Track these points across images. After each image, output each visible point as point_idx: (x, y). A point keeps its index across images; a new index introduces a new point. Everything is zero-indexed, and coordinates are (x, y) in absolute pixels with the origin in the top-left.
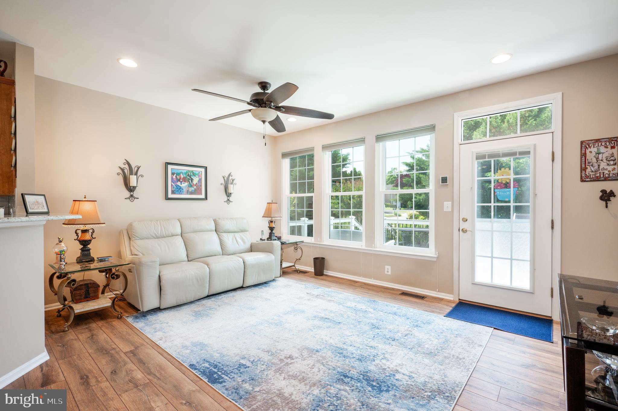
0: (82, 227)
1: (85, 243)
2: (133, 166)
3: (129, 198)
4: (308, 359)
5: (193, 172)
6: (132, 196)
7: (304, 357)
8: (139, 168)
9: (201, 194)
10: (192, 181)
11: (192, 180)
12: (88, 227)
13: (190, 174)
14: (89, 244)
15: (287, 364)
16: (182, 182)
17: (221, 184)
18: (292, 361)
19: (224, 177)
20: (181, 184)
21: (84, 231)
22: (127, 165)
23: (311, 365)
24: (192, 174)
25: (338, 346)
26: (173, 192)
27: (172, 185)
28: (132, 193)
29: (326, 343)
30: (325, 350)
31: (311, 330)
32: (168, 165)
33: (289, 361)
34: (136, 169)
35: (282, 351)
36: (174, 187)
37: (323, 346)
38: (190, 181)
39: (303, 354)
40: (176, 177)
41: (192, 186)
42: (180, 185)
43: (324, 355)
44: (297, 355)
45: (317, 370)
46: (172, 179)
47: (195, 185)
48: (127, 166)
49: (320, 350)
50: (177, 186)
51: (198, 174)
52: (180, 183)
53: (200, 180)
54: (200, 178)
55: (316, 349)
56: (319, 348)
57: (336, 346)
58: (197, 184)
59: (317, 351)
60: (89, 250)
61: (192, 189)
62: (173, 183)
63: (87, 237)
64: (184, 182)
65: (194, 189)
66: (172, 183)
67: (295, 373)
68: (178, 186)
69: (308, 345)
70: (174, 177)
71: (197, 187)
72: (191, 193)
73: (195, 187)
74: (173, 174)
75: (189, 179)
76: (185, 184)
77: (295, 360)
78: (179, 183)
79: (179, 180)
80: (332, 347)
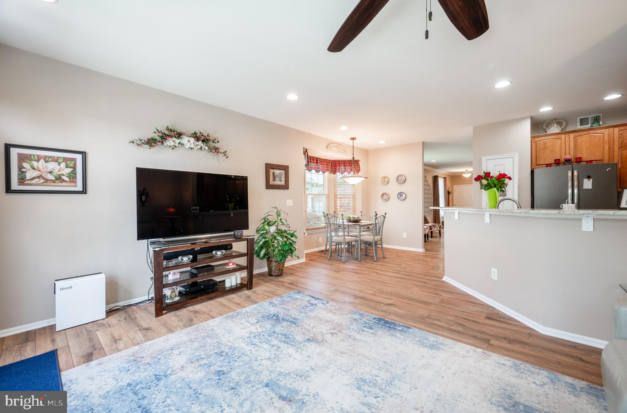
4: (318, 333)
7: (320, 334)
15: (334, 329)
18: (330, 331)
23: (315, 328)
25: (286, 345)
29: (298, 349)
30: (301, 340)
31: (312, 369)
33: (333, 331)
35: (342, 340)
37: (302, 345)
39: (322, 337)
43: (303, 336)
44: (327, 336)
45: (311, 325)
49: (305, 341)
55: (309, 342)
56: (307, 343)
57: (288, 345)
59: (308, 340)
67: (327, 323)
69: (317, 347)
77: (329, 332)
80: (293, 344)
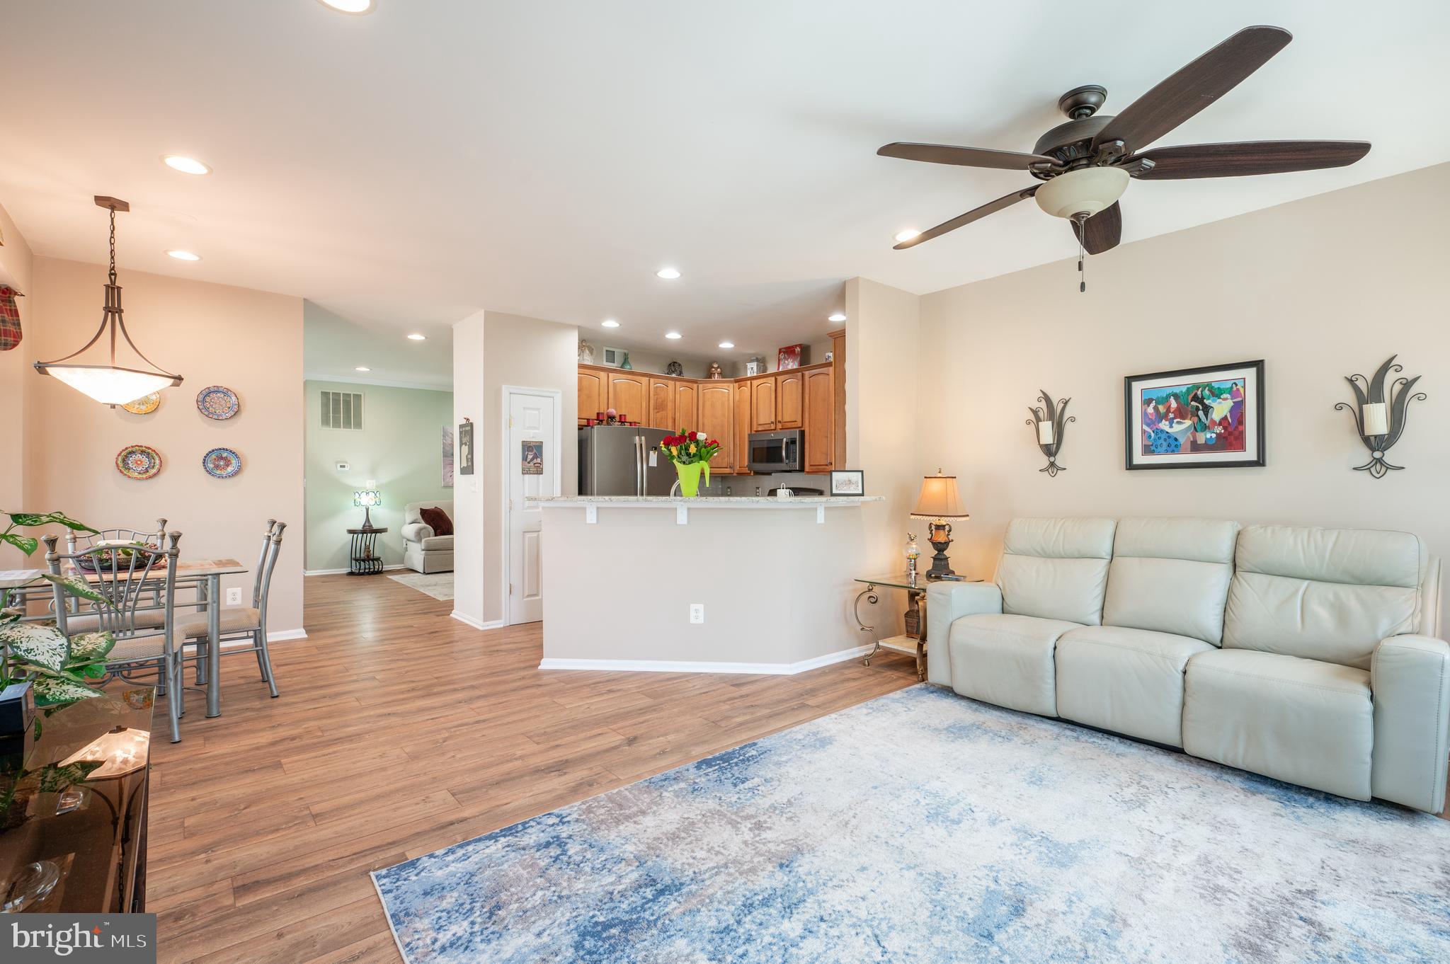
0: (935, 521)
1: (941, 547)
2: (1055, 401)
3: (1046, 470)
5: (1212, 387)
6: (1052, 464)
8: (1066, 403)
9: (1242, 447)
10: (1206, 415)
11: (1207, 409)
12: (943, 521)
13: (1199, 393)
14: (945, 549)
16: (1175, 421)
17: (1339, 407)
19: (1351, 381)
20: (1171, 427)
21: (939, 527)
22: (1043, 401)
24: (1207, 392)
26: (1147, 450)
27: (1144, 432)
28: (1052, 459)
32: (1133, 383)
34: (1061, 405)
36: (1150, 436)
38: (1201, 413)
40: (1156, 408)
41: (1205, 428)
42: (1167, 429)
46: (1145, 414)
47: (1220, 424)
48: (1043, 405)
50: (1159, 432)
51: (1232, 387)
52: (1167, 423)
53: (1238, 409)
54: (1239, 399)
58: (1225, 418)
60: (947, 559)
61: (1208, 436)
62: (1148, 425)
63: (941, 537)
64: (1179, 420)
65: (1214, 436)
66: (1145, 427)
68: (1162, 431)
70: (1150, 410)
71: (1225, 428)
72: (1208, 447)
73: (1219, 430)
74: (1147, 402)
75: (1197, 409)
76: (1184, 423)
78: (1164, 425)
79: (1165, 416)
